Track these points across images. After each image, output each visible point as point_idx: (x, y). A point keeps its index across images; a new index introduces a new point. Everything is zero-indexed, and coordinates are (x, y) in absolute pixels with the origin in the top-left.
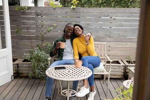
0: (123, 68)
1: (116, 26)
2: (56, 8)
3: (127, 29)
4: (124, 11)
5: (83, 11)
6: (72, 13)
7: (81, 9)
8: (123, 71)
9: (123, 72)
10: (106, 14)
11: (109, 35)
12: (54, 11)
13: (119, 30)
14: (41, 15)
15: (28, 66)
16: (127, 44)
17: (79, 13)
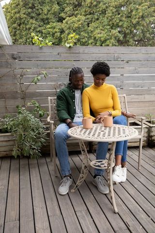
0: (146, 130)
1: (129, 72)
2: (43, 47)
3: (144, 76)
4: (139, 51)
5: (84, 51)
6: (68, 55)
7: (81, 49)
8: (146, 135)
9: (146, 137)
10: (116, 55)
11: (121, 86)
12: (40, 51)
13: (133, 78)
14: (20, 57)
15: (6, 139)
16: (144, 98)
17: (77, 55)
